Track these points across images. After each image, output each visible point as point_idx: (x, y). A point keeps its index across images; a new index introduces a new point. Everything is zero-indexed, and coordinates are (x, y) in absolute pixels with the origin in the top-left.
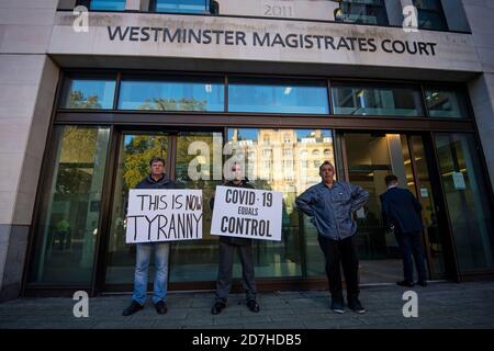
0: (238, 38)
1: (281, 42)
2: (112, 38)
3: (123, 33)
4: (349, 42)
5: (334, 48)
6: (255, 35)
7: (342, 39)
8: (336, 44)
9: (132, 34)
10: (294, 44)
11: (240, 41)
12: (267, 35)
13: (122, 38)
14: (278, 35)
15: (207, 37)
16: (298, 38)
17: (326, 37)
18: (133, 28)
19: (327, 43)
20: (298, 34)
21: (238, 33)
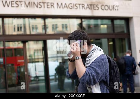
0: (51, 5)
1: (67, 7)
2: (4, 6)
3: (8, 4)
4: (90, 6)
5: (85, 9)
6: (58, 4)
7: (88, 5)
8: (85, 7)
9: (12, 4)
10: (71, 7)
11: (52, 7)
12: (62, 4)
13: (8, 6)
14: (66, 4)
15: (40, 5)
16: (72, 5)
17: (82, 4)
18: (12, 2)
19: (82, 7)
20: (73, 3)
21: (51, 3)
